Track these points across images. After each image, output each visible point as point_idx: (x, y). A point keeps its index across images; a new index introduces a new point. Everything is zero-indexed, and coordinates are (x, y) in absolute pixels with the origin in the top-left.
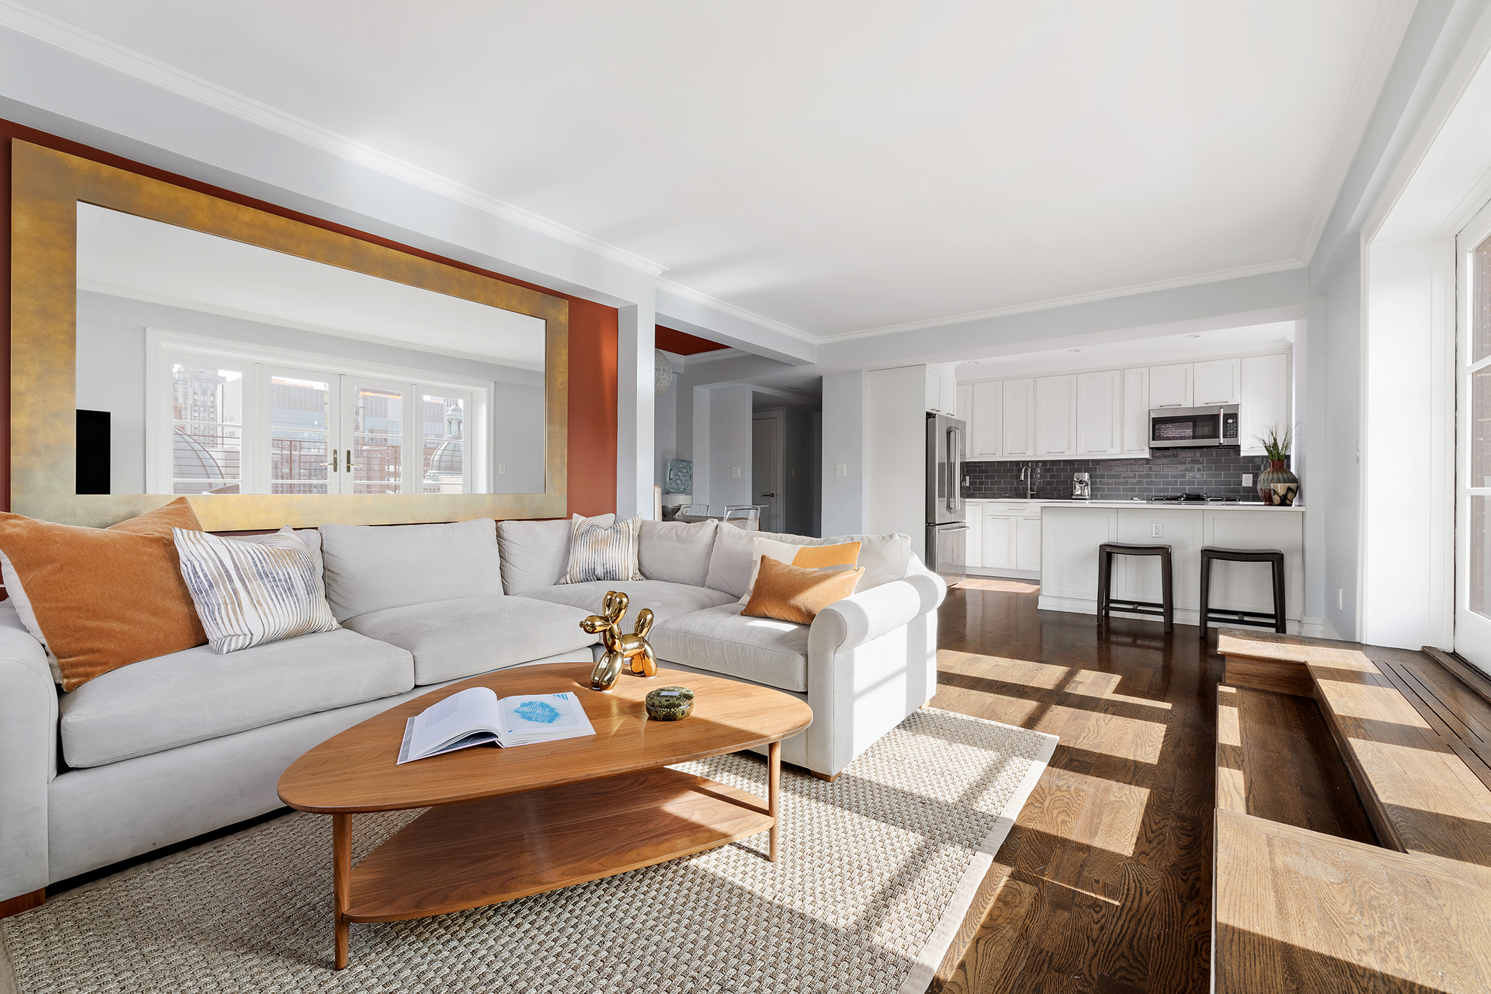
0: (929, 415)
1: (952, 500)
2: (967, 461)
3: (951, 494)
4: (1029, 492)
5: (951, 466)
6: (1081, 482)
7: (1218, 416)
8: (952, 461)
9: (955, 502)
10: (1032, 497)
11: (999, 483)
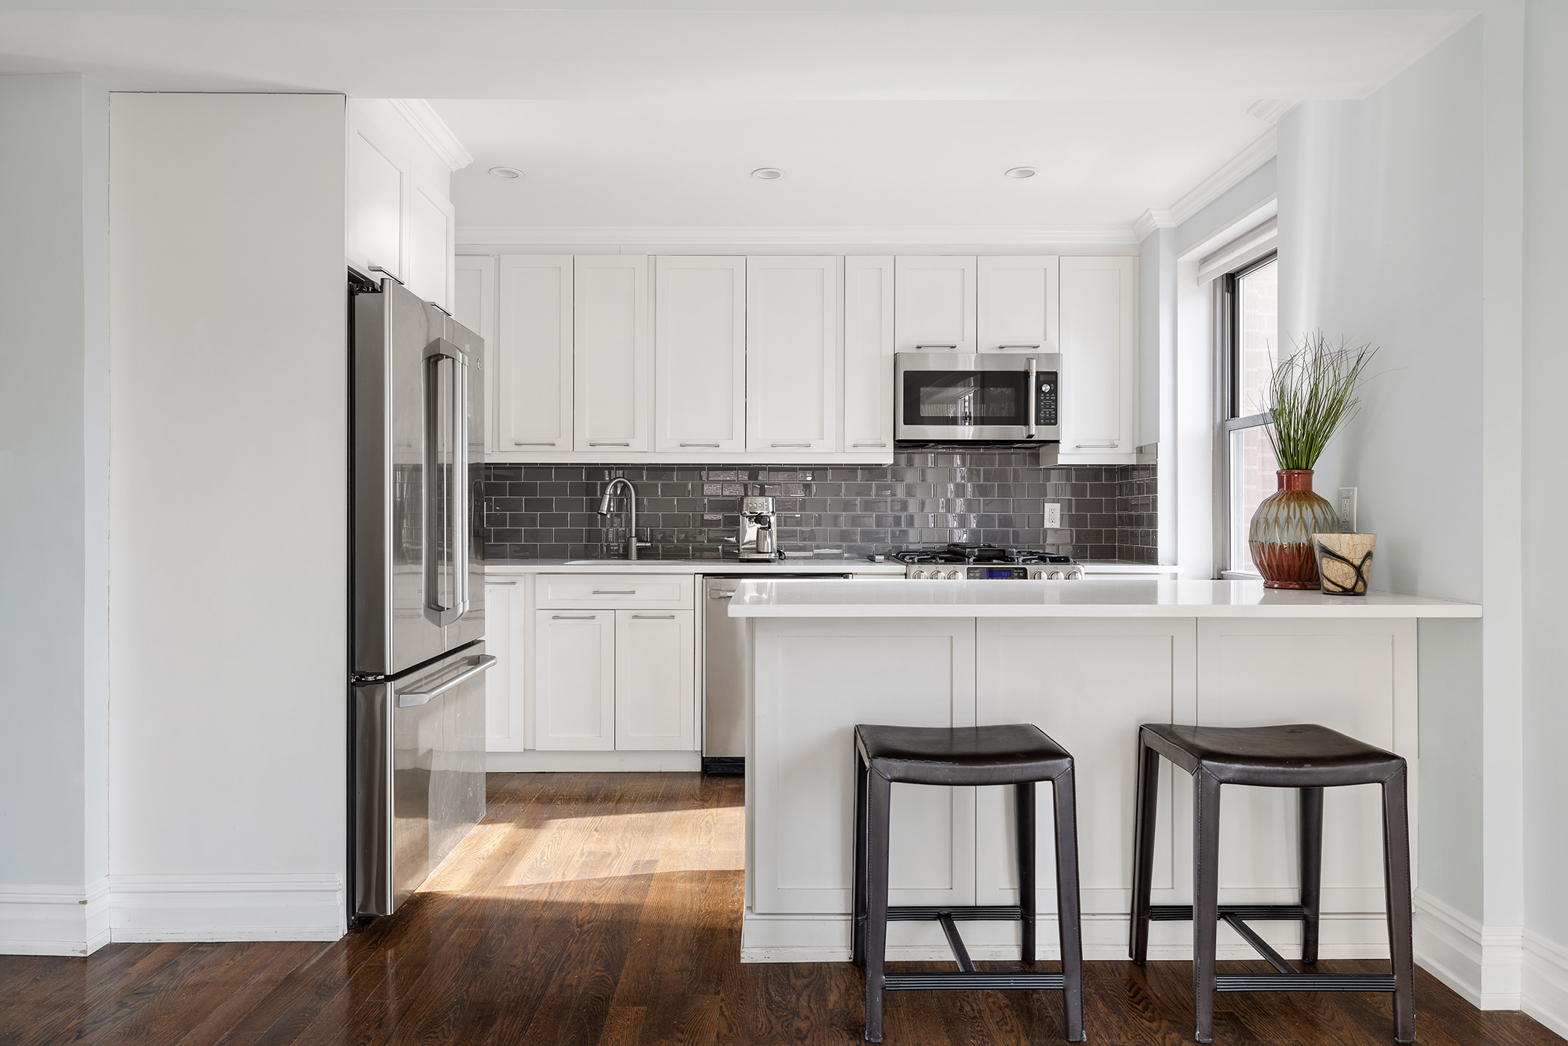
0: (357, 284)
1: (444, 568)
2: (487, 460)
3: (440, 552)
4: (634, 543)
5: (440, 476)
6: (759, 519)
7: (1026, 374)
8: (444, 459)
9: (452, 575)
10: (643, 554)
11: (562, 520)
